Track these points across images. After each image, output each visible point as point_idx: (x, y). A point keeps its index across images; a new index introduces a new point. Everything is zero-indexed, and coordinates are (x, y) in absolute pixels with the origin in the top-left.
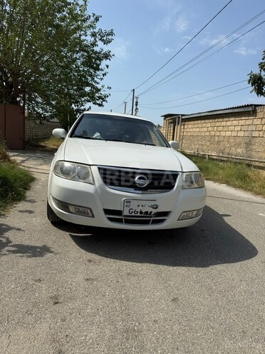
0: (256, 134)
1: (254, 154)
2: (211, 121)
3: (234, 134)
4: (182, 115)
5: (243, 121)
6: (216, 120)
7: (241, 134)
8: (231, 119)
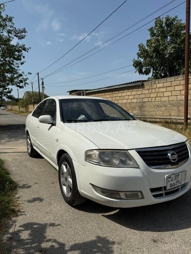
0: (146, 100)
1: (146, 113)
2: (109, 93)
3: (129, 101)
4: (86, 90)
5: (135, 92)
6: (114, 93)
7: (135, 101)
8: (125, 91)
